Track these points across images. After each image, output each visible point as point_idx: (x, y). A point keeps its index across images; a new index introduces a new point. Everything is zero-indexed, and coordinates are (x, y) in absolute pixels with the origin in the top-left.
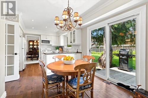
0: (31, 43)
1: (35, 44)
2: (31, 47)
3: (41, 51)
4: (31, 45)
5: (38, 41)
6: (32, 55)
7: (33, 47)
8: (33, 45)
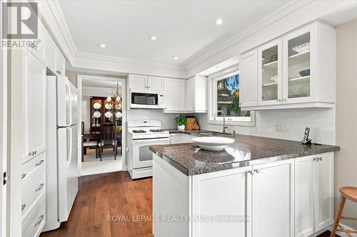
0: (97, 105)
1: (107, 106)
2: (97, 115)
3: (130, 130)
4: (96, 110)
5: (118, 99)
6: (99, 141)
7: (103, 115)
8: (103, 110)
